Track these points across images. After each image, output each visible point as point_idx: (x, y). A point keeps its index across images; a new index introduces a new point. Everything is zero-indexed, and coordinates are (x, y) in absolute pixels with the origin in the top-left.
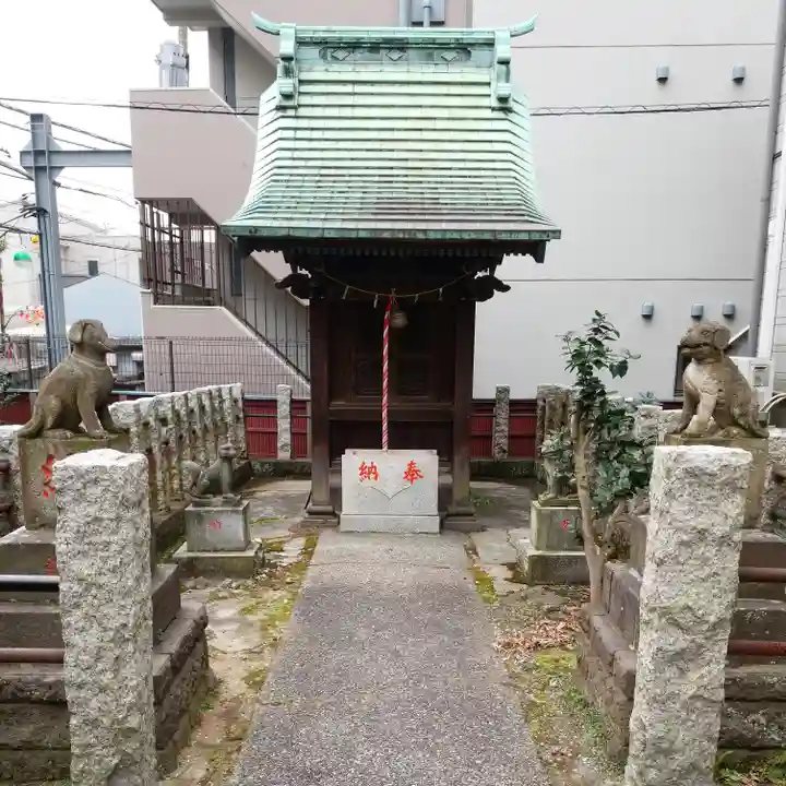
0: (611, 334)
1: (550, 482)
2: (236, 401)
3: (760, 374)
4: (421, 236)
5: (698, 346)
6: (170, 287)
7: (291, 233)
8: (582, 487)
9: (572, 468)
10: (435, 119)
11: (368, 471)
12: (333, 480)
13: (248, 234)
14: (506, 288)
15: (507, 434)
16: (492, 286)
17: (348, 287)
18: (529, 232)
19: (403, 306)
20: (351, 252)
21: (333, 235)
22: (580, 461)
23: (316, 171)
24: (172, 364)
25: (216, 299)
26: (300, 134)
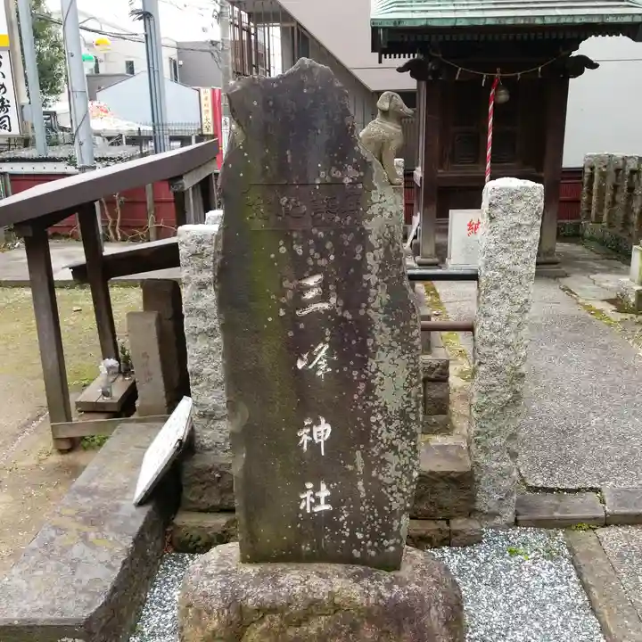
4: (538, 21)
7: (429, 23)
11: (475, 227)
13: (392, 25)
14: (594, 66)
16: (583, 64)
17: (460, 69)
18: (633, 15)
19: (508, 84)
20: (476, 38)
21: (464, 23)
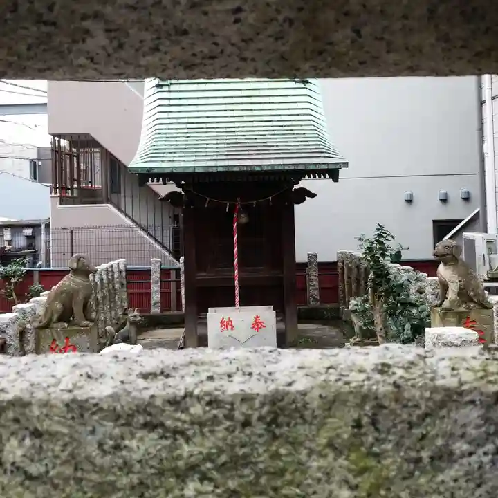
0: (389, 238)
1: (357, 329)
2: (121, 272)
3: (491, 245)
5: (443, 255)
6: (69, 191)
7: (174, 171)
8: (380, 336)
9: (372, 323)
10: (259, 89)
11: (226, 324)
12: (200, 330)
14: (313, 195)
15: (318, 287)
16: (305, 194)
17: (208, 199)
18: (328, 164)
21: (201, 170)
22: (378, 319)
23: (184, 126)
24: (72, 246)
25: (105, 200)
26: (172, 102)
